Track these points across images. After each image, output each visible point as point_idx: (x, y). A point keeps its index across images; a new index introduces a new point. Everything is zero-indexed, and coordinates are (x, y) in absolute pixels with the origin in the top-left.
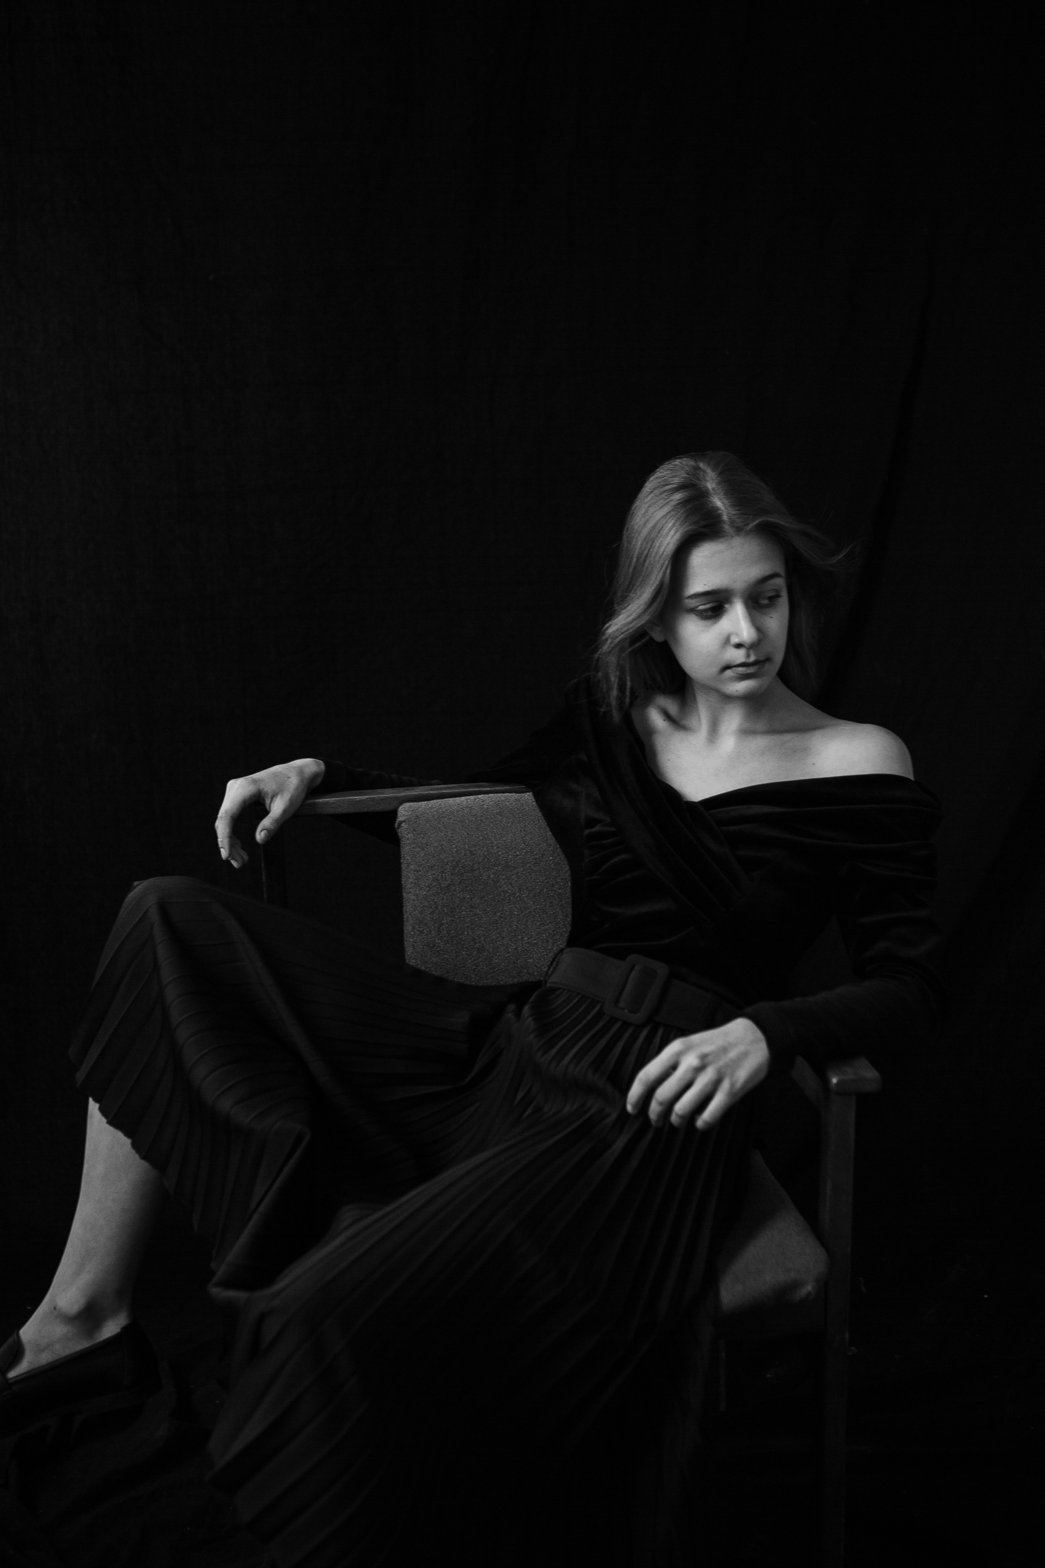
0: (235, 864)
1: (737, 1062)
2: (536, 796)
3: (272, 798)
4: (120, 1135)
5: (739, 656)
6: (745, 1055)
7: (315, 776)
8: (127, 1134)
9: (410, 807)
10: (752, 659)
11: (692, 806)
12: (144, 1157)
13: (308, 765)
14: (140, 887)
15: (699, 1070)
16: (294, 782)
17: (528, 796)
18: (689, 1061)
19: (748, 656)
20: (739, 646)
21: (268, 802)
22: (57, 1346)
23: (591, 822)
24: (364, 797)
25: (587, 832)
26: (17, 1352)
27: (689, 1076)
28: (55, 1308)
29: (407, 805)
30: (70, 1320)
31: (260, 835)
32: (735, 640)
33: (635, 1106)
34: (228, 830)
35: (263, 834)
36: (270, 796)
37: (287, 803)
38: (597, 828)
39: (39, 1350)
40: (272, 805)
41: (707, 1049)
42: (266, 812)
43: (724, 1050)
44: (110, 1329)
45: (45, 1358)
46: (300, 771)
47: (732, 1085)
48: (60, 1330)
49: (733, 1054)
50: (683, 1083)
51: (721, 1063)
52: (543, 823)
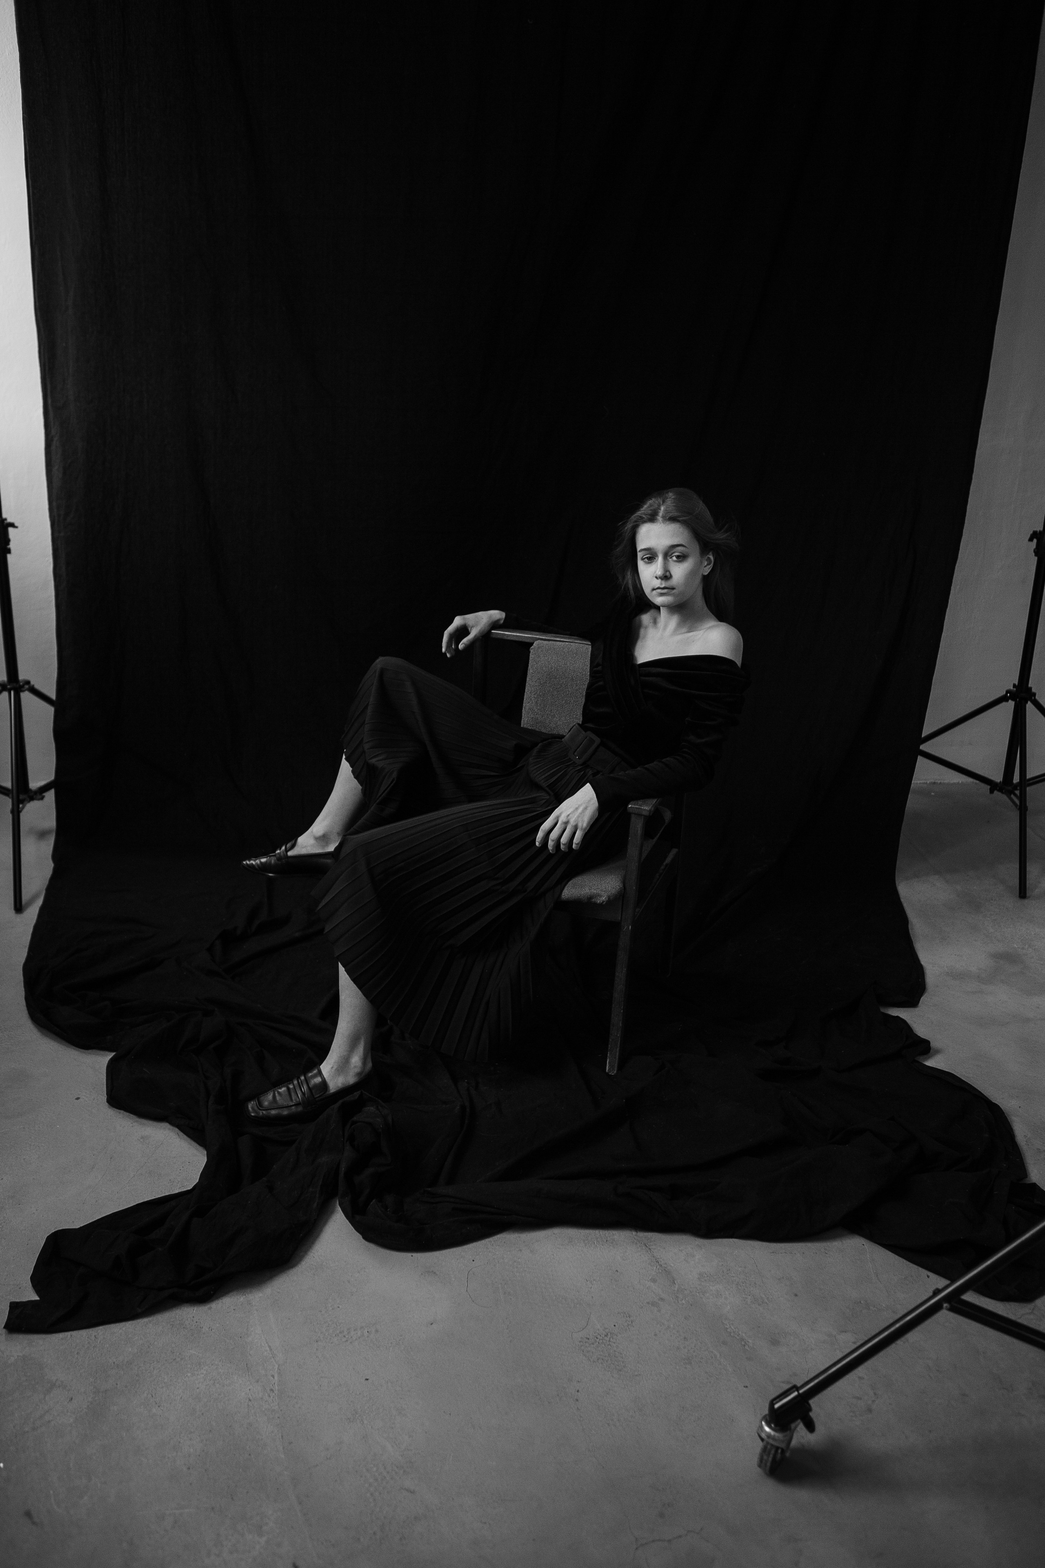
0: (448, 655)
3: (473, 628)
5: (659, 583)
7: (498, 620)
8: (352, 766)
9: (540, 643)
10: (663, 586)
11: (634, 665)
12: (356, 777)
13: (496, 614)
14: (381, 659)
16: (486, 621)
17: (590, 647)
20: (658, 578)
21: (470, 629)
22: (309, 848)
24: (519, 634)
26: (294, 846)
28: (313, 832)
29: (538, 641)
30: (320, 838)
32: (657, 575)
34: (447, 639)
35: (462, 646)
36: (472, 626)
37: (480, 631)
39: (303, 848)
40: (472, 631)
42: (468, 633)
45: (303, 852)
46: (492, 616)
48: (312, 841)
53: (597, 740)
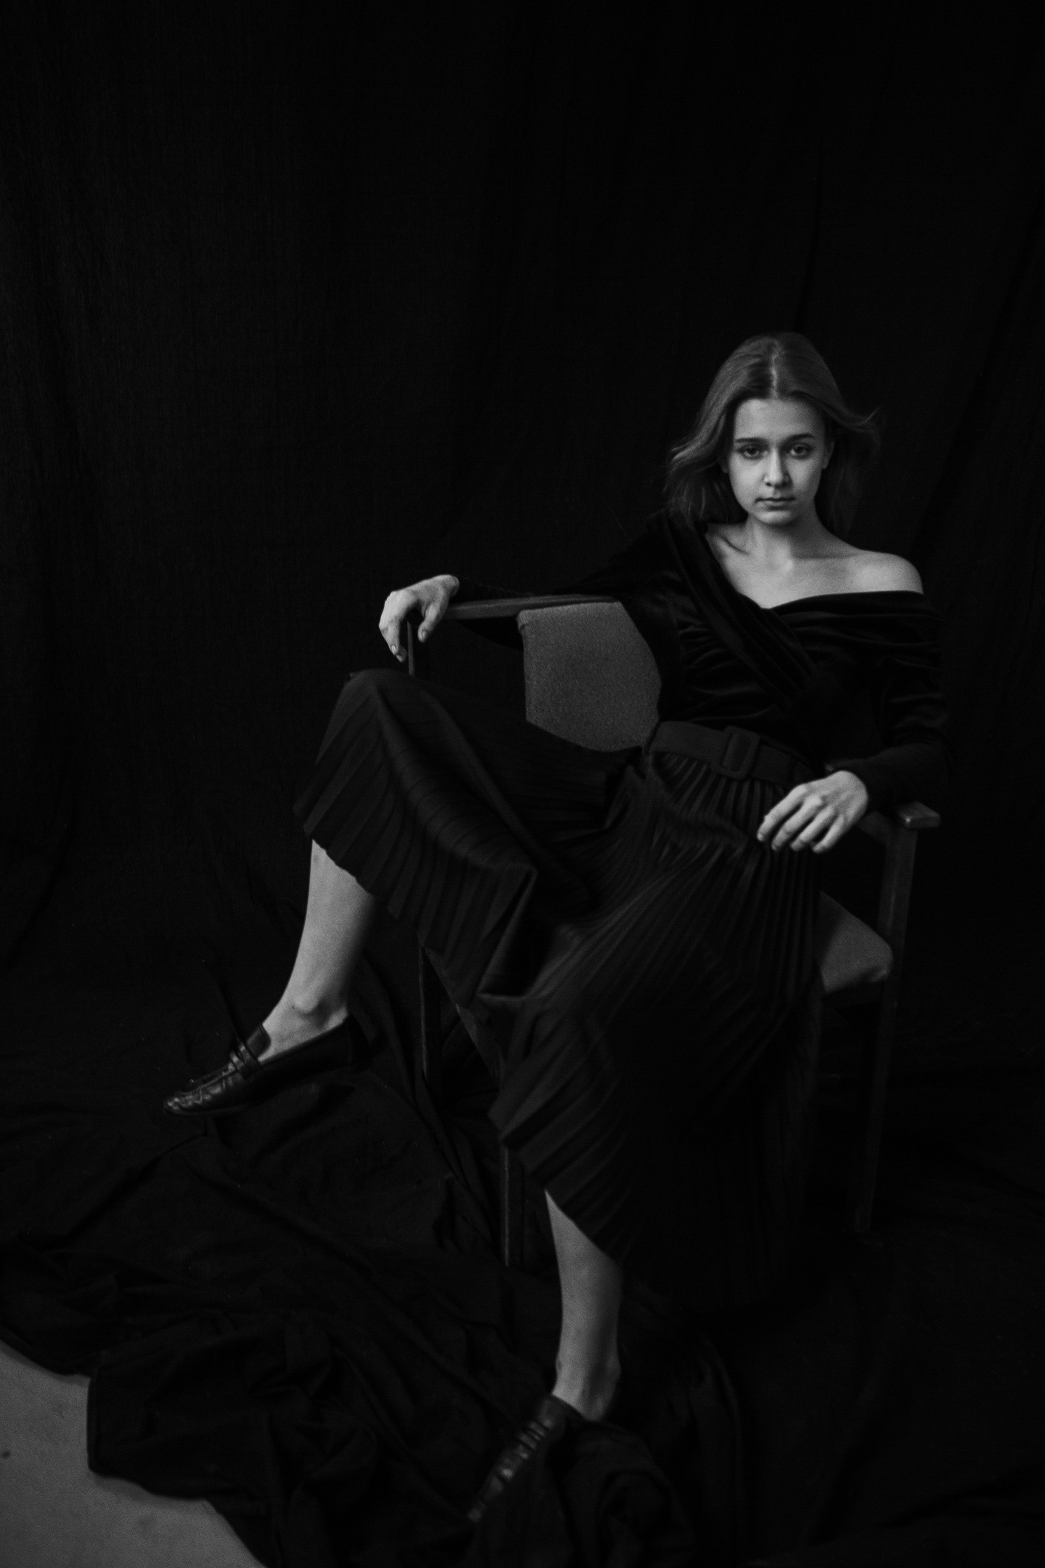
1: (847, 803)
2: (626, 605)
3: (427, 608)
4: (346, 874)
5: (769, 492)
6: (851, 798)
7: (454, 589)
8: (353, 872)
9: (530, 613)
10: (778, 496)
11: (767, 612)
12: (369, 891)
13: (448, 580)
15: (821, 808)
16: (441, 594)
17: (618, 605)
18: (813, 802)
19: (775, 493)
20: (769, 484)
21: (423, 609)
22: (296, 1036)
23: (683, 625)
24: (492, 606)
25: (681, 632)
26: (264, 1041)
27: (812, 813)
28: (293, 1007)
29: (527, 612)
30: (306, 1016)
31: (421, 635)
32: (766, 480)
33: (764, 836)
35: (424, 634)
36: (425, 604)
37: (439, 610)
38: (690, 629)
39: (282, 1039)
40: (427, 612)
41: (825, 792)
42: (421, 618)
43: (837, 794)
44: (335, 1021)
45: (288, 1045)
46: (444, 584)
47: (846, 819)
48: (298, 1023)
49: (843, 797)
50: (806, 818)
51: (836, 803)
52: (632, 625)
53: (754, 738)
